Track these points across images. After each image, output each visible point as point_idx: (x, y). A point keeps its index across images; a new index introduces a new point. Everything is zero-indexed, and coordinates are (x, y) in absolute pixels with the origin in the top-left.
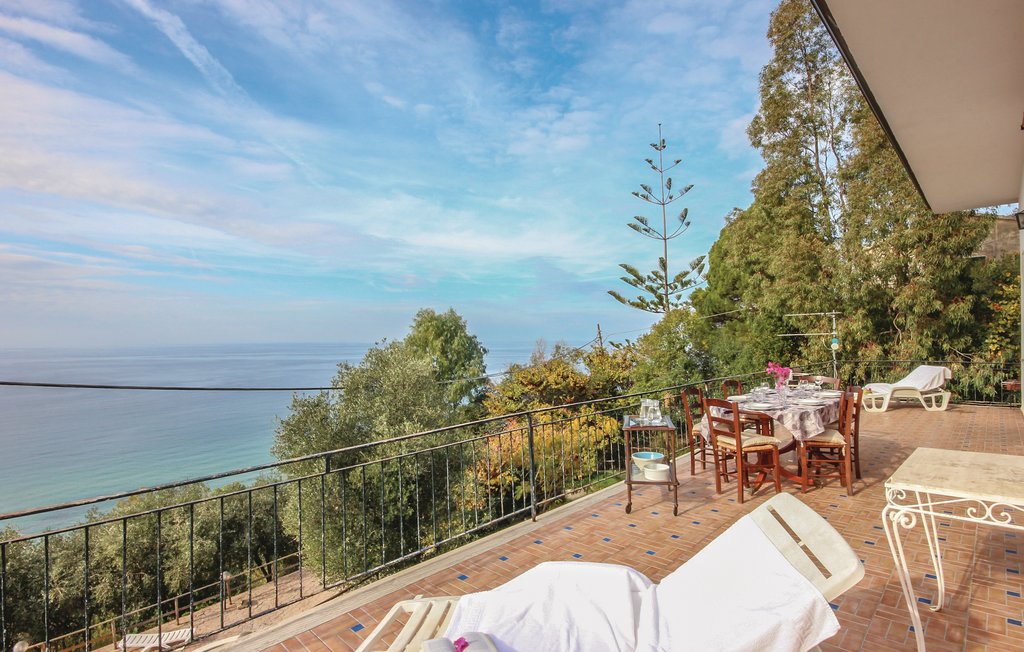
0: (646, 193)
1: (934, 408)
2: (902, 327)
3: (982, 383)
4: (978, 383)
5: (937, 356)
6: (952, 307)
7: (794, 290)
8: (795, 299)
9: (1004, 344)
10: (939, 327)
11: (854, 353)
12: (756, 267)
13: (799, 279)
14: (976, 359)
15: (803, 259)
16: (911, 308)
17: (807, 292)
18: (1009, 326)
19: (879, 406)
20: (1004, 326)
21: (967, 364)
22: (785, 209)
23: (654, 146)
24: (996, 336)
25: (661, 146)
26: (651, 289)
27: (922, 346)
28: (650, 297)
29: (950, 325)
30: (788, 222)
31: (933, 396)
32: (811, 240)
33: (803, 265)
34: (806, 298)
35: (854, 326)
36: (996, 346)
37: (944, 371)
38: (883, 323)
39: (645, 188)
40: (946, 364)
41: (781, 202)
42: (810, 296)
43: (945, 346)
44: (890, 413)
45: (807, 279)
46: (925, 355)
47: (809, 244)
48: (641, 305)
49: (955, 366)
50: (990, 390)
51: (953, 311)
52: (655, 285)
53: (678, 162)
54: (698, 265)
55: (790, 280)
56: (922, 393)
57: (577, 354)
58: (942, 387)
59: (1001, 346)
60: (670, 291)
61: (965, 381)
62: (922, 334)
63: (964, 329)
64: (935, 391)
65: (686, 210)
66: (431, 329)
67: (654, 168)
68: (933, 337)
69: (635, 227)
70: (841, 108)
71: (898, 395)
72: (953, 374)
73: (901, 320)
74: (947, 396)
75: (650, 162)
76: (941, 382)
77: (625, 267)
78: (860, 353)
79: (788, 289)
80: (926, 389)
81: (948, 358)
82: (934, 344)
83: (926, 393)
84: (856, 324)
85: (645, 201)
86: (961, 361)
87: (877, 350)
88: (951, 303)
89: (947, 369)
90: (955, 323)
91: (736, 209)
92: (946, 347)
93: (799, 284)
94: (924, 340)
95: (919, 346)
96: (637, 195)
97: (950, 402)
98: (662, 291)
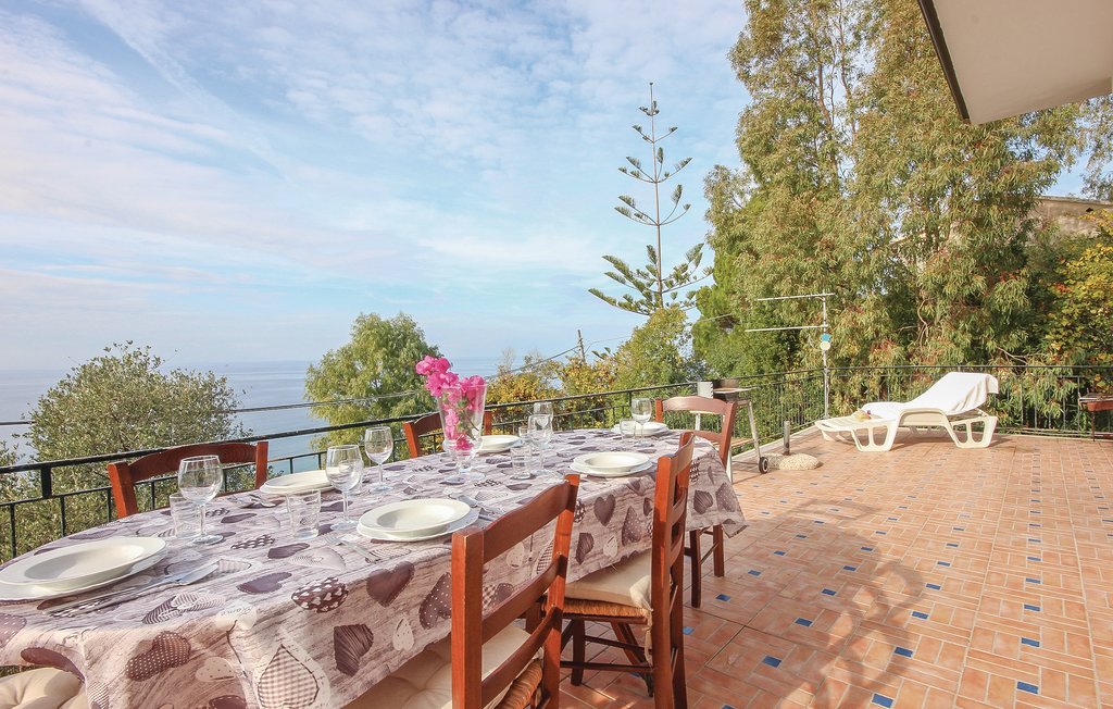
0: (634, 167)
1: (970, 443)
2: (930, 320)
3: (1041, 397)
4: (1036, 398)
5: (977, 358)
6: (1000, 287)
7: (781, 268)
8: (783, 282)
9: (1071, 341)
10: (981, 317)
11: (863, 357)
12: (742, 245)
13: (791, 252)
14: (1033, 363)
15: (797, 225)
16: (940, 287)
17: (800, 272)
18: (1076, 316)
19: (880, 440)
20: (1070, 317)
21: (1019, 370)
22: (774, 158)
23: (645, 110)
24: (1061, 330)
25: (652, 111)
26: (640, 287)
27: (957, 345)
28: (638, 296)
29: (996, 315)
30: (778, 176)
31: (968, 422)
32: (808, 200)
33: (795, 232)
34: (799, 281)
35: (863, 319)
36: (1061, 343)
37: (987, 381)
38: (904, 314)
39: (633, 162)
40: (990, 370)
41: (769, 150)
42: (805, 278)
43: (989, 344)
44: (897, 453)
45: (801, 253)
46: (961, 357)
47: (805, 206)
48: (629, 305)
49: (1003, 374)
50: (1055, 410)
51: (1002, 293)
52: (644, 281)
53: (673, 130)
54: (696, 256)
55: (778, 255)
56: (951, 418)
57: (551, 367)
58: (983, 407)
59: (1067, 344)
60: (666, 288)
61: (1017, 393)
62: (956, 328)
63: (1017, 320)
64: (972, 413)
65: (680, 186)
66: (371, 338)
67: (646, 138)
68: (971, 332)
69: (623, 212)
70: (854, 21)
71: (910, 421)
72: (1000, 385)
73: (928, 309)
74: (990, 422)
75: (639, 129)
76: (982, 400)
77: (610, 259)
78: (871, 357)
79: (774, 267)
80: (958, 411)
81: (994, 363)
82: (974, 343)
83: (959, 418)
84: (866, 316)
85: (635, 179)
86: (1012, 364)
87: (895, 351)
88: (999, 281)
89: (992, 378)
90: (1004, 310)
91: (717, 167)
92: (991, 345)
93: (788, 260)
94: (960, 336)
95: (953, 345)
96: (624, 171)
97: (996, 431)
98: (655, 288)
